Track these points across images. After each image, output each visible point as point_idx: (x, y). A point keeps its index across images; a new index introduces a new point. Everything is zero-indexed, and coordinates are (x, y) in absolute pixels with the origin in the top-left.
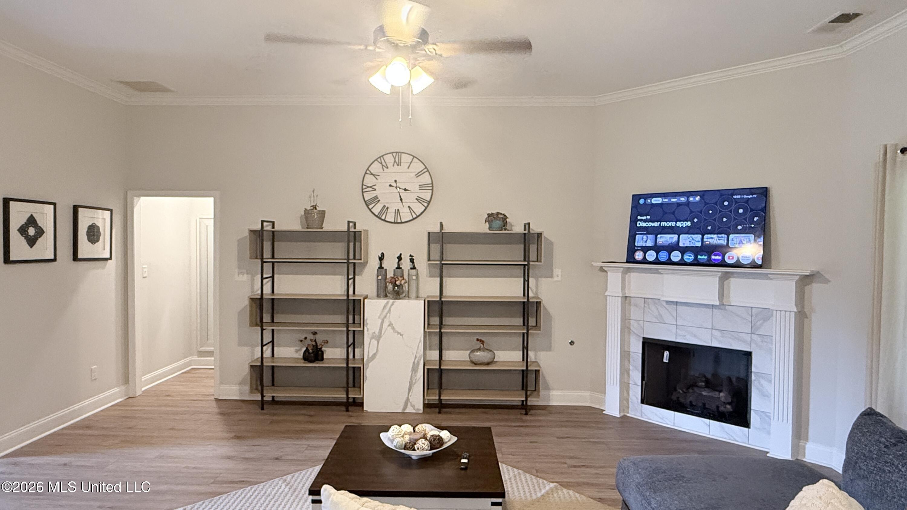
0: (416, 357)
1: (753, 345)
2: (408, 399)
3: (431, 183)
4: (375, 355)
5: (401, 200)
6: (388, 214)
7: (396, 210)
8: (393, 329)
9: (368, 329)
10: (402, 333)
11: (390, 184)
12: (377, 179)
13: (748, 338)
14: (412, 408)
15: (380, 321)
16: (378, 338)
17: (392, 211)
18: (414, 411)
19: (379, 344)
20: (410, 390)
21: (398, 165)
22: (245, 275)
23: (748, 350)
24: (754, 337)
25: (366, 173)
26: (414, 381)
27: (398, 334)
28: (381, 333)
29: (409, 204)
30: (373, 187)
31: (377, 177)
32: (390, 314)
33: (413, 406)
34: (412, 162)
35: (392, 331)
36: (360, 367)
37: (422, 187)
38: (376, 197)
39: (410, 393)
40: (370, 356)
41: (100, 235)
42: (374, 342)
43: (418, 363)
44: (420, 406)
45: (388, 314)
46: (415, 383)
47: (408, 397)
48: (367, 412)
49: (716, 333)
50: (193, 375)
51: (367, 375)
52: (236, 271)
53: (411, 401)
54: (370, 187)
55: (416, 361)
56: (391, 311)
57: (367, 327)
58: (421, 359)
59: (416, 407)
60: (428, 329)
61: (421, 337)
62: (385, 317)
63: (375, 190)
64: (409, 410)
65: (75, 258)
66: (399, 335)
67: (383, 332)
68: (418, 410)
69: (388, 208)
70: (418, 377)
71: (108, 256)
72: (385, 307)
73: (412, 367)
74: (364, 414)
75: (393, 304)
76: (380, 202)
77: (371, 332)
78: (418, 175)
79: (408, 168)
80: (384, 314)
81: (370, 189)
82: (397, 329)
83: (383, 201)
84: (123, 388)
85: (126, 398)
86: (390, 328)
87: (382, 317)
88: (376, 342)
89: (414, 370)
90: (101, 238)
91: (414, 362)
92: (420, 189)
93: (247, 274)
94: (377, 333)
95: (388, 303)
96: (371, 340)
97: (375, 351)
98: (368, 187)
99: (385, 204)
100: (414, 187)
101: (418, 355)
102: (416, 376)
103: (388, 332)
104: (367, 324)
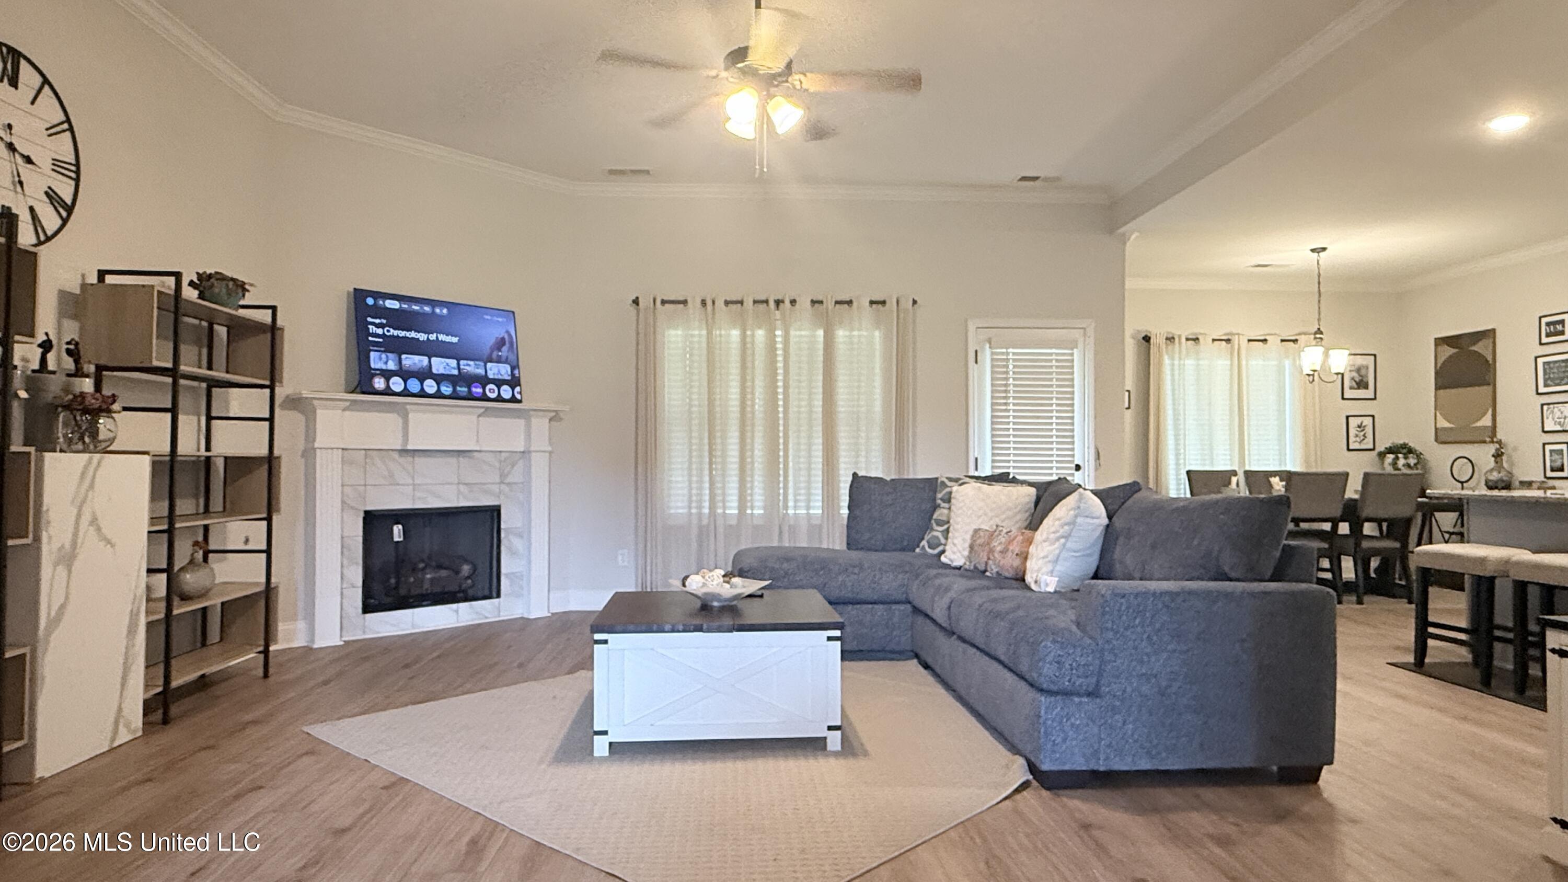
0: (134, 601)
1: (502, 497)
2: (119, 712)
3: (74, 162)
4: (61, 612)
5: (19, 183)
8: (99, 529)
9: (49, 538)
10: (113, 541)
13: (495, 488)
14: (125, 730)
15: (75, 511)
16: (69, 559)
18: (128, 737)
19: (71, 577)
20: (123, 684)
21: (11, 85)
23: (496, 503)
24: (503, 486)
26: (131, 657)
27: (106, 545)
28: (75, 546)
29: (32, 202)
32: (93, 490)
33: (128, 729)
34: (39, 91)
35: (95, 535)
36: (26, 655)
37: (58, 166)
39: (124, 692)
40: (52, 613)
42: (61, 572)
43: (139, 614)
44: (138, 718)
45: (90, 493)
46: (132, 664)
47: (120, 704)
48: (41, 779)
49: (462, 487)
51: (46, 672)
53: (124, 712)
56: (96, 484)
57: (46, 531)
58: (142, 602)
59: (133, 724)
61: (144, 547)
62: (85, 499)
64: (122, 737)
66: (109, 546)
67: (79, 544)
68: (135, 729)
70: (137, 646)
72: (85, 473)
73: (128, 626)
75: (98, 467)
77: (55, 545)
78: (52, 131)
79: (32, 104)
80: (84, 489)
82: (104, 530)
86: (92, 528)
87: (79, 499)
88: (65, 573)
89: (132, 631)
91: (132, 611)
92: (53, 170)
94: (67, 547)
96: (54, 567)
97: (64, 597)
101: (138, 594)
102: (134, 646)
103: (88, 542)
104: (48, 520)
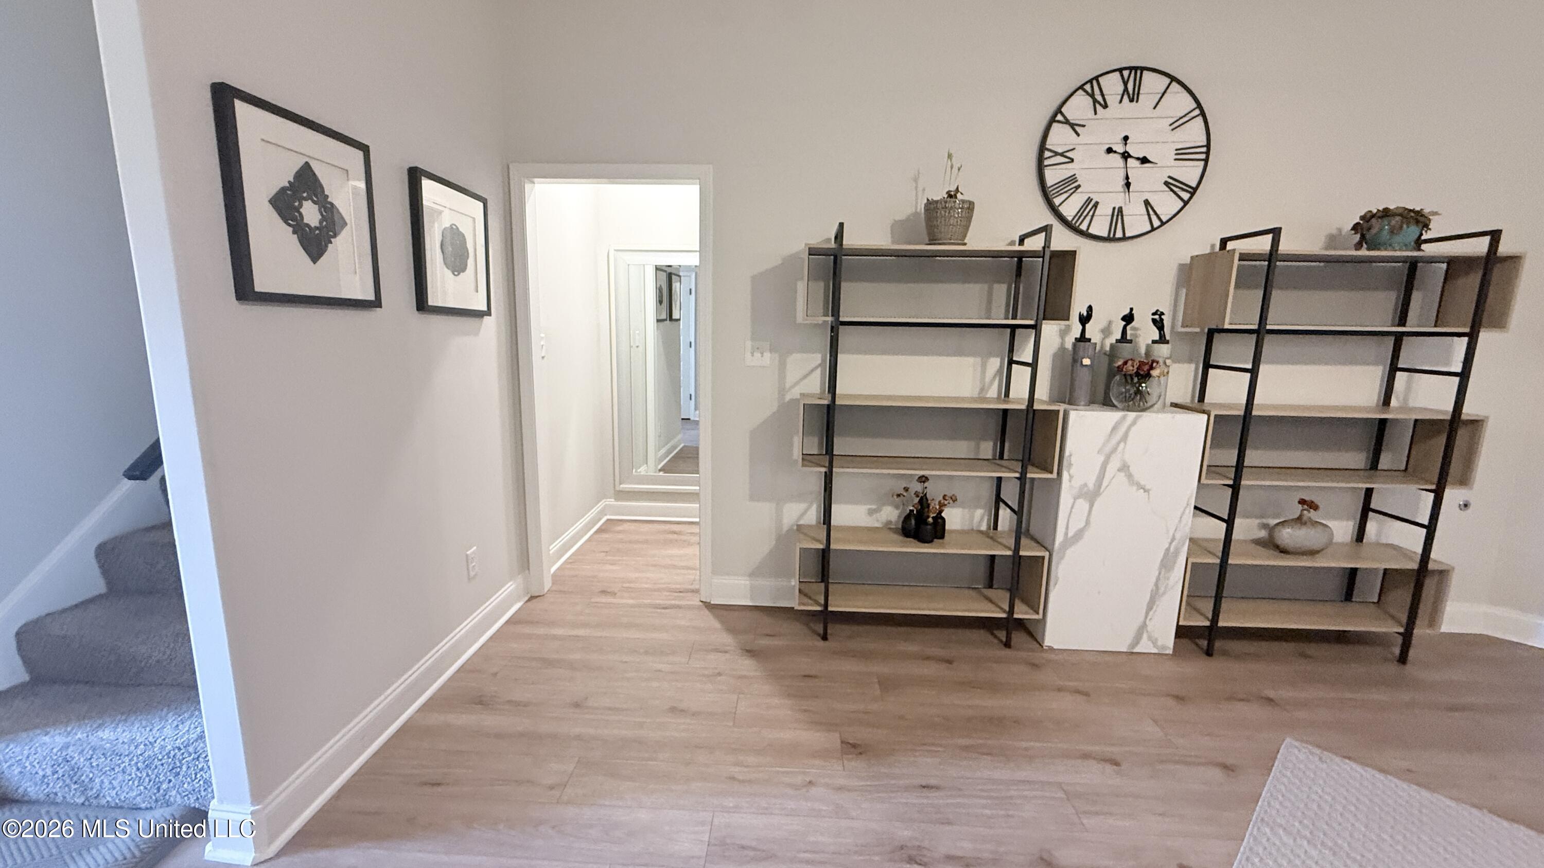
0: (1173, 539)
2: (1143, 626)
3: (1205, 143)
4: (1079, 535)
5: (1128, 185)
6: (1095, 218)
7: (1114, 209)
8: (1130, 476)
9: (1071, 477)
10: (1147, 487)
11: (1107, 146)
12: (1078, 135)
14: (1150, 643)
15: (1102, 458)
16: (1092, 495)
17: (1105, 211)
18: (1155, 651)
19: (1094, 508)
20: (1150, 606)
21: (1131, 100)
22: (767, 355)
25: (1053, 120)
26: (1162, 590)
27: (1138, 489)
28: (1100, 486)
29: (1147, 196)
30: (1067, 154)
31: (1077, 128)
32: (1125, 443)
33: (1155, 643)
34: (1165, 92)
35: (1125, 479)
36: (1043, 558)
37: (1182, 154)
38: (1073, 179)
39: (1151, 613)
40: (1070, 534)
41: (468, 258)
42: (1083, 505)
43: (1177, 553)
44: (1168, 640)
45: (1122, 445)
46: (1164, 593)
47: (1145, 622)
48: (1051, 649)
50: (620, 536)
51: (1060, 574)
52: (749, 344)
53: (1149, 628)
54: (1062, 155)
55: (1172, 549)
56: (1129, 439)
57: (1068, 472)
58: (1184, 544)
59: (1160, 643)
60: (1206, 478)
61: (1191, 497)
62: (1114, 450)
63: (1072, 160)
64: (1145, 646)
65: (422, 304)
66: (1142, 491)
67: (1105, 484)
68: (1164, 647)
69: (1096, 205)
70: (1172, 581)
71: (484, 308)
72: (1115, 429)
73: (1162, 561)
74: (1045, 655)
75: (1134, 423)
76: (1079, 190)
77: (1077, 483)
78: (1177, 124)
79: (1155, 108)
80: (1114, 441)
81: (1060, 159)
82: (1137, 477)
83: (1089, 187)
84: (520, 579)
85: (526, 598)
86: (1123, 474)
87: (1107, 449)
88: (1086, 506)
89: (1166, 564)
90: (470, 262)
91: (1168, 550)
92: (1176, 159)
93: (771, 351)
94: (1091, 486)
95: (1124, 418)
96: (1075, 499)
97: (1082, 524)
98: (1056, 154)
99: (1092, 196)
100: (1163, 155)
101: (1178, 536)
102: (1168, 579)
103: (1116, 482)
104: (1070, 465)
